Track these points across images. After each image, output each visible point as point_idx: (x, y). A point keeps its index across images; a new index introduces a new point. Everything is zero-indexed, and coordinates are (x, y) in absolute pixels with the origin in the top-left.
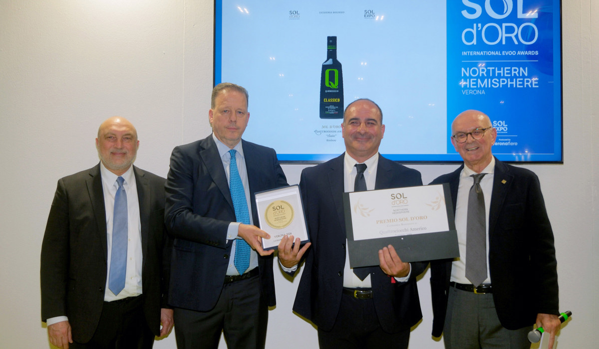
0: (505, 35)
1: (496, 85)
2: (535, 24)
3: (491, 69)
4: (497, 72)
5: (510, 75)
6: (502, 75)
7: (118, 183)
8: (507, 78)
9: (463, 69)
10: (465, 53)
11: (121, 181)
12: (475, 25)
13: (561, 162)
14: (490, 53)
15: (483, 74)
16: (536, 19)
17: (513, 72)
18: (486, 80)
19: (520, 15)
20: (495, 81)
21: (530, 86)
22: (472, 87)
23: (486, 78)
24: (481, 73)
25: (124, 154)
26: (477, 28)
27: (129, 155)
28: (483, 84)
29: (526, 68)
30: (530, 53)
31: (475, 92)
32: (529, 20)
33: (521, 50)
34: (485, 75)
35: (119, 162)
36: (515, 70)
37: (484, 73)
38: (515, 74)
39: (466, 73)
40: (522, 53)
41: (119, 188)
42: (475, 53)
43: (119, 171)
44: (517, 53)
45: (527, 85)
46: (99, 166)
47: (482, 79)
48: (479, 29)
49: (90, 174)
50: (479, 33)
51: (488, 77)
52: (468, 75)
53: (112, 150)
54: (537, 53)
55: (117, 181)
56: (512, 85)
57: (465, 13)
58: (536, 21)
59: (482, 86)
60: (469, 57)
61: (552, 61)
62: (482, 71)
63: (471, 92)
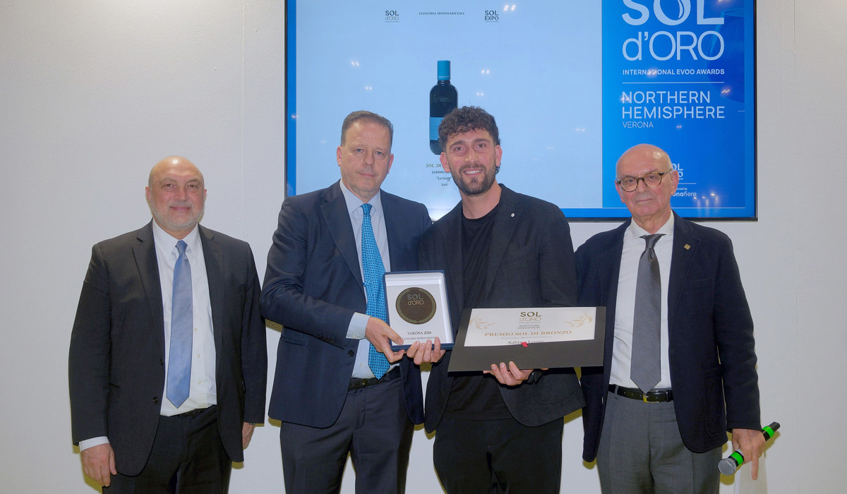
0: (680, 48)
1: (668, 115)
2: (720, 32)
3: (661, 93)
4: (669, 97)
5: (686, 102)
6: (676, 102)
7: (178, 249)
8: (682, 106)
9: (624, 94)
10: (626, 72)
11: (182, 247)
12: (640, 33)
13: (754, 219)
14: (660, 72)
15: (650, 100)
16: (722, 25)
17: (691, 98)
18: (655, 108)
19: (701, 20)
20: (667, 110)
21: (714, 117)
22: (635, 117)
23: (654, 105)
24: (648, 98)
25: (189, 209)
26: (643, 37)
27: (195, 210)
28: (650, 113)
29: (709, 92)
30: (713, 72)
31: (640, 125)
32: (712, 27)
33: (701, 68)
34: (654, 102)
36: (693, 95)
37: (652, 98)
38: (693, 100)
39: (628, 99)
40: (704, 72)
41: (180, 257)
42: (640, 72)
43: (179, 233)
44: (696, 72)
45: (710, 115)
46: (149, 226)
47: (650, 107)
48: (646, 39)
49: (138, 238)
50: (645, 44)
51: (658, 104)
52: (630, 102)
53: (171, 203)
54: (722, 72)
55: (176, 247)
56: (689, 115)
57: (626, 18)
58: (722, 29)
59: (650, 117)
60: (632, 78)
61: (743, 83)
62: (649, 96)
63: (635, 124)
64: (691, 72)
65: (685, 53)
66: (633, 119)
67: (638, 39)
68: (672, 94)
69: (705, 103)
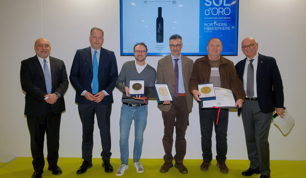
0: (219, 12)
6: (218, 26)
7: (44, 62)
8: (220, 27)
9: (205, 24)
10: (206, 18)
12: (209, 8)
13: (237, 55)
14: (214, 18)
15: (211, 25)
16: (230, 6)
17: (222, 25)
19: (225, 5)
23: (212, 27)
25: (46, 52)
26: (210, 9)
29: (226, 23)
30: (227, 18)
31: (209, 32)
32: (228, 7)
33: (224, 17)
42: (209, 18)
45: (226, 29)
50: (210, 11)
52: (206, 26)
53: (41, 50)
54: (230, 18)
56: (221, 29)
57: (206, 4)
58: (230, 7)
59: (211, 30)
60: (207, 20)
61: (235, 21)
62: (211, 24)
63: (208, 32)
64: (222, 18)
65: (221, 13)
66: (207, 30)
67: (208, 10)
68: (217, 24)
69: (225, 26)
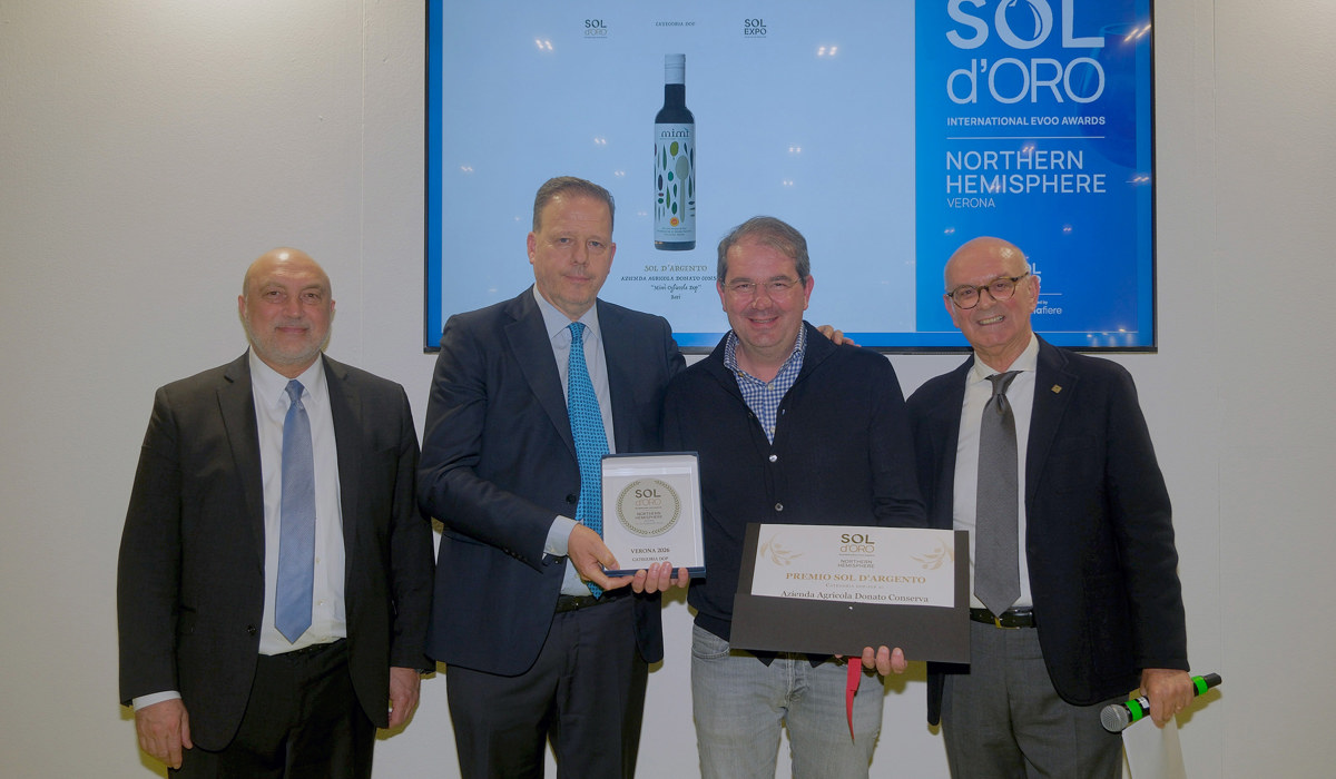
0: (1035, 83)
1: (1019, 188)
2: (1098, 60)
3: (1007, 153)
4: (1019, 160)
5: (1046, 168)
6: (1030, 167)
7: (290, 393)
8: (1040, 173)
9: (949, 155)
10: (953, 121)
11: (296, 389)
12: (974, 62)
14: (1005, 121)
16: (1102, 49)
17: (1053, 161)
18: (997, 176)
19: (1068, 41)
20: (1016, 179)
21: (1088, 191)
22: (967, 191)
23: (996, 172)
24: (986, 162)
25: (305, 330)
26: (979, 67)
27: (315, 333)
28: (990, 184)
29: (1081, 153)
30: (1088, 120)
31: (974, 203)
32: (1086, 52)
34: (996, 168)
35: (293, 348)
36: (1057, 157)
37: (993, 162)
38: (1056, 164)
39: (955, 161)
40: (1073, 121)
41: (293, 405)
42: (974, 121)
43: (291, 368)
44: (1061, 121)
45: (1082, 188)
46: (245, 357)
47: (990, 176)
48: (983, 71)
49: (226, 378)
50: (982, 78)
51: (1001, 171)
52: (960, 168)
53: (277, 322)
54: (1102, 121)
55: (286, 389)
56: (1050, 188)
58: (1101, 55)
59: (990, 190)
60: (961, 130)
61: (1134, 136)
62: (988, 159)
64: (1053, 121)
65: (1044, 92)
66: (964, 194)
69: (1075, 170)
